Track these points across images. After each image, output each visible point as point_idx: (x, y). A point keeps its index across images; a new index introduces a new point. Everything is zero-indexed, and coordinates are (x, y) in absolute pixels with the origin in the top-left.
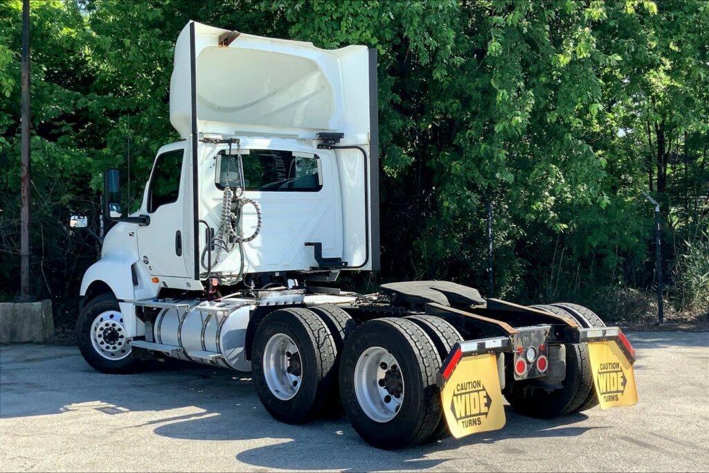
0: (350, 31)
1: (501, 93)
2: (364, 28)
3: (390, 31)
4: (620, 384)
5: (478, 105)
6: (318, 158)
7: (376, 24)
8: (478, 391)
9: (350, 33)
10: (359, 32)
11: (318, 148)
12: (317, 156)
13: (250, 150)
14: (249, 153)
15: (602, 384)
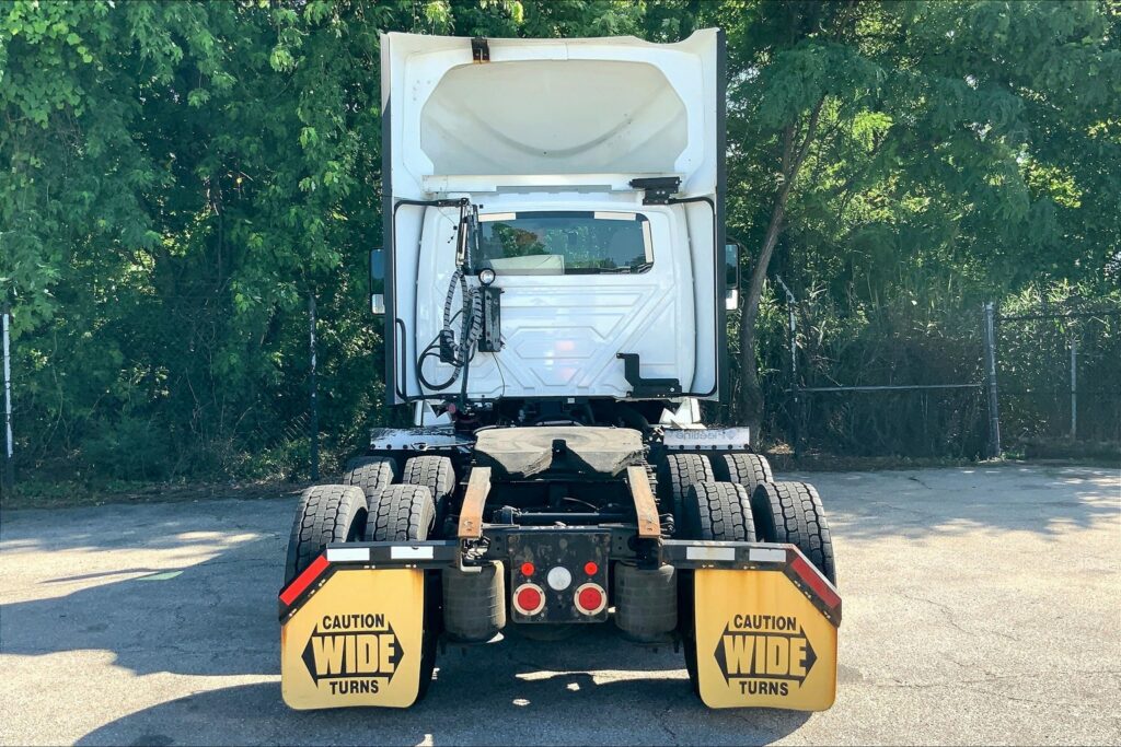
0: (31, 18)
1: (306, 133)
2: (58, 16)
3: (109, 26)
5: (286, 147)
6: (646, 220)
7: (83, 12)
8: (377, 634)
9: (31, 23)
10: (47, 23)
11: (644, 203)
12: (641, 218)
13: (517, 213)
14: (514, 218)
15: (738, 656)
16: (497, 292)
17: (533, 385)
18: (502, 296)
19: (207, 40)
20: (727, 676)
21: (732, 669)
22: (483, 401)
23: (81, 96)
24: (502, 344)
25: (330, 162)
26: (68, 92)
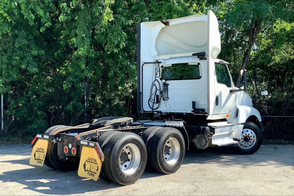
4: (96, 170)
6: (200, 64)
8: (43, 152)
11: (200, 60)
12: (199, 64)
13: (172, 64)
14: (171, 66)
15: (88, 166)
16: (168, 85)
17: (175, 109)
18: (168, 86)
19: (41, 13)
20: (85, 170)
21: (86, 169)
22: (165, 113)
23: (10, 30)
24: (168, 98)
25: (81, 48)
26: (6, 28)
